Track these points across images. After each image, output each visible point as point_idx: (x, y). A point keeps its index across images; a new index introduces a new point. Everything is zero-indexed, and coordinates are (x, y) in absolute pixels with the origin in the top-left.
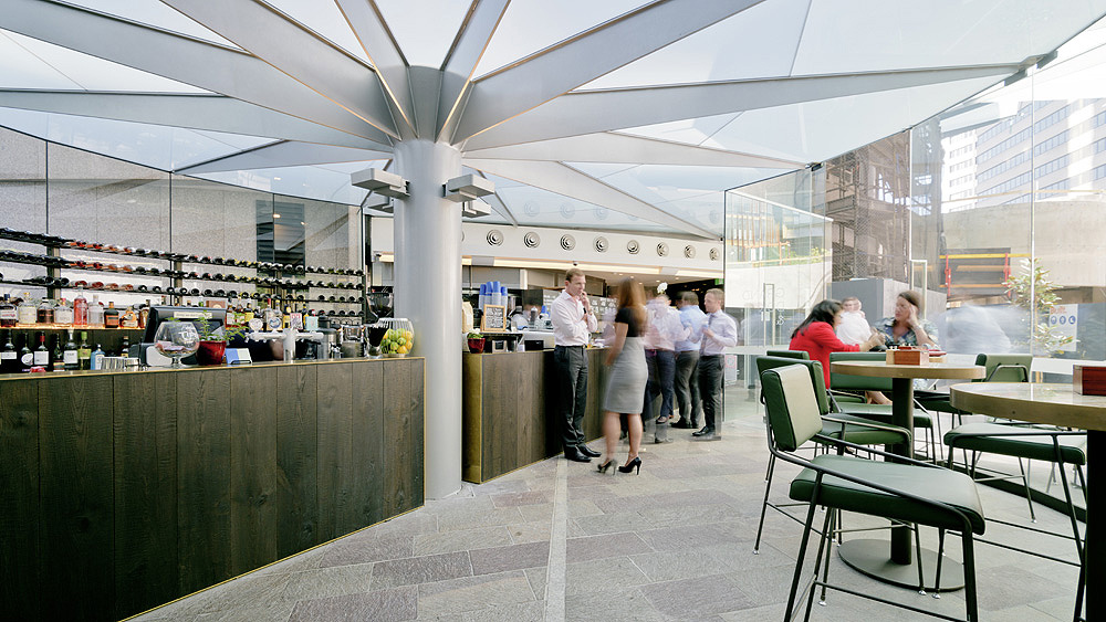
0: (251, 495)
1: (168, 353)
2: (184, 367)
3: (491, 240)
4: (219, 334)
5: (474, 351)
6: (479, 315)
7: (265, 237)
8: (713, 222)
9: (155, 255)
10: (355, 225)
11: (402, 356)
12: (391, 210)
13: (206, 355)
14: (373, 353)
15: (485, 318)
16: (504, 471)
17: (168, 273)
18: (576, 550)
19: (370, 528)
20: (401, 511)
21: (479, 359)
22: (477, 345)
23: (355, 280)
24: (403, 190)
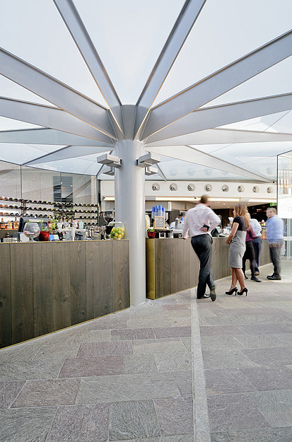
0: (61, 297)
1: (28, 235)
2: (34, 241)
3: (154, 188)
4: (46, 229)
5: (150, 237)
6: (152, 221)
7: (57, 192)
8: (269, 173)
9: (16, 200)
10: (94, 184)
11: (119, 239)
12: (113, 174)
13: (42, 237)
14: (107, 237)
15: (155, 222)
16: (165, 294)
17: (21, 208)
18: (204, 331)
19: (108, 315)
20: (121, 309)
21: (153, 241)
22: (152, 235)
23: (95, 209)
24: (119, 164)
